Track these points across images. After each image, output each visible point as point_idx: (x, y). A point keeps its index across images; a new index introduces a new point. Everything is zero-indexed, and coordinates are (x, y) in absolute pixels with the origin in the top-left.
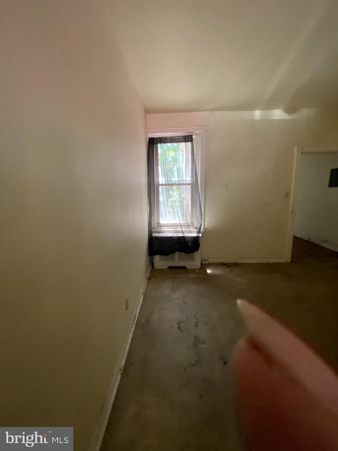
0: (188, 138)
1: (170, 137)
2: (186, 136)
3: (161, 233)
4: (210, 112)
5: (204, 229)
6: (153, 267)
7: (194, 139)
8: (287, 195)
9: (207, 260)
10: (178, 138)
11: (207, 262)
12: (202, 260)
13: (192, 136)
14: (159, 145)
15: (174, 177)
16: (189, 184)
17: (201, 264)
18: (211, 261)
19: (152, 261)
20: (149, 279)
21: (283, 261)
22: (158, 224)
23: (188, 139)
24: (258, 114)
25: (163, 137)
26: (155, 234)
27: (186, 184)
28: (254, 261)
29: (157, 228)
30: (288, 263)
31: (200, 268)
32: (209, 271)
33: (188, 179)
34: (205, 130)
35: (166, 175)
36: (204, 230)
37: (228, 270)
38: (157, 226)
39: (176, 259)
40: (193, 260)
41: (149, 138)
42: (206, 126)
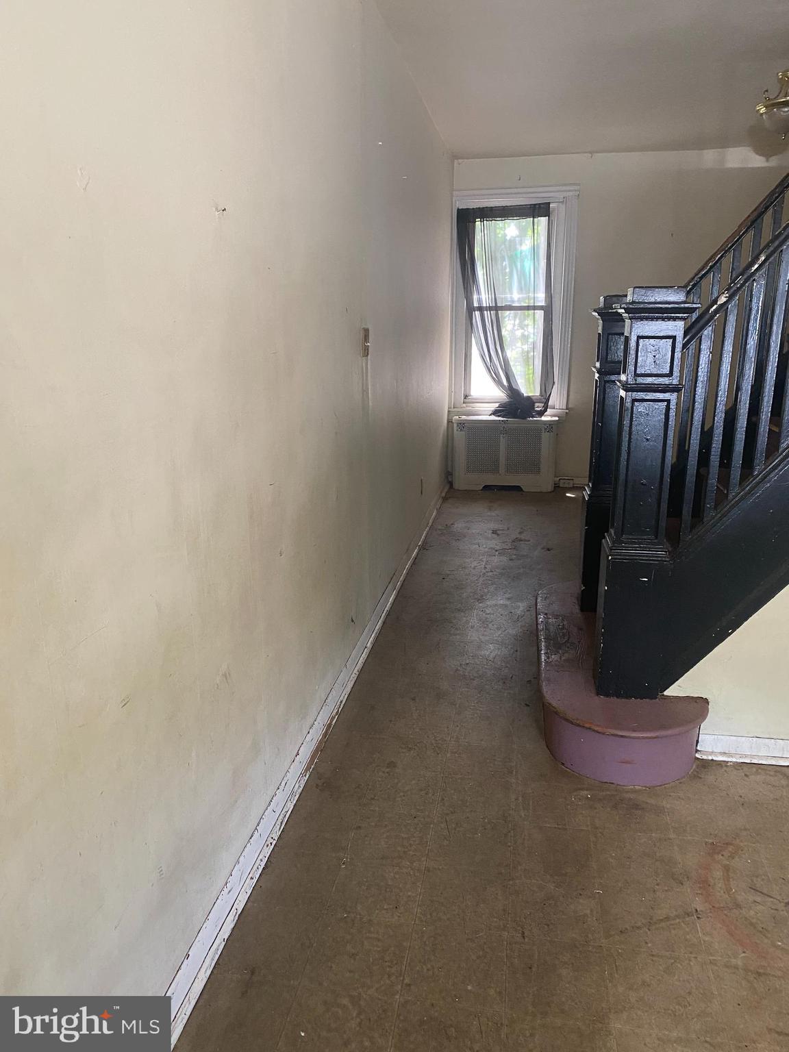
0: (540, 207)
1: (502, 206)
2: (535, 205)
3: (473, 416)
4: (588, 155)
5: (567, 409)
6: (451, 484)
7: (554, 210)
9: (572, 480)
10: (520, 209)
11: (570, 484)
12: (560, 480)
13: (548, 204)
14: (478, 223)
15: (511, 292)
16: (541, 308)
18: (579, 481)
19: (450, 480)
22: (466, 397)
23: (539, 210)
25: (487, 207)
27: (535, 308)
29: (464, 405)
31: (553, 491)
33: (541, 298)
34: (577, 193)
35: (492, 288)
36: (567, 411)
38: (464, 403)
39: (502, 469)
40: (539, 471)
41: (458, 209)
42: (579, 185)
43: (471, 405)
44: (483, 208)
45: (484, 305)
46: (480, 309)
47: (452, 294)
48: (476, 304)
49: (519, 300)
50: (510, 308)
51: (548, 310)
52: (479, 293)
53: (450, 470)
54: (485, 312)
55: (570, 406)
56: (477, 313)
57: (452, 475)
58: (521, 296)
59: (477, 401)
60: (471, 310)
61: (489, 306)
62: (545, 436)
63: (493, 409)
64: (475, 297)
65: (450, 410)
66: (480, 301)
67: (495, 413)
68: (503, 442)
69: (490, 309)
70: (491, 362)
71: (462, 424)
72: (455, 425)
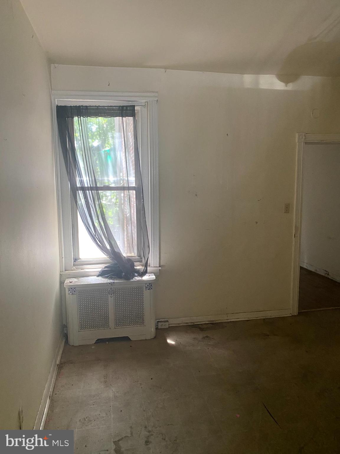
0: (127, 110)
1: (96, 106)
2: (123, 106)
3: (82, 278)
4: (163, 70)
5: (160, 266)
6: (67, 342)
7: (138, 112)
8: (288, 209)
9: (168, 321)
10: (108, 110)
11: (166, 325)
12: (158, 322)
13: (134, 106)
14: (76, 119)
15: (108, 176)
16: (133, 188)
17: (157, 329)
18: (174, 322)
19: (65, 332)
20: (60, 367)
21: (287, 313)
22: (75, 260)
24: (248, 79)
25: (82, 106)
26: (71, 280)
27: (129, 188)
28: (242, 317)
29: (74, 267)
30: (295, 316)
31: (155, 337)
32: (170, 341)
33: (132, 181)
34: (156, 99)
35: (91, 171)
36: (160, 268)
37: (200, 336)
38: (74, 265)
39: (112, 323)
40: (143, 323)
41: (57, 106)
42: (157, 92)
43: (81, 267)
44: (79, 106)
45: (86, 186)
46: (83, 189)
47: (57, 175)
48: (78, 185)
49: (114, 182)
50: (108, 188)
51: (139, 191)
52: (80, 175)
53: (64, 323)
54: (87, 191)
55: (162, 264)
56: (80, 193)
57: (67, 327)
58: (115, 179)
59: (85, 263)
60: (74, 190)
61: (90, 187)
62: (147, 294)
63: (100, 270)
64: (78, 179)
65: (61, 273)
66: (82, 182)
67: (102, 274)
68: (111, 300)
69: (91, 189)
70: (95, 232)
71: (73, 289)
72: (67, 290)
